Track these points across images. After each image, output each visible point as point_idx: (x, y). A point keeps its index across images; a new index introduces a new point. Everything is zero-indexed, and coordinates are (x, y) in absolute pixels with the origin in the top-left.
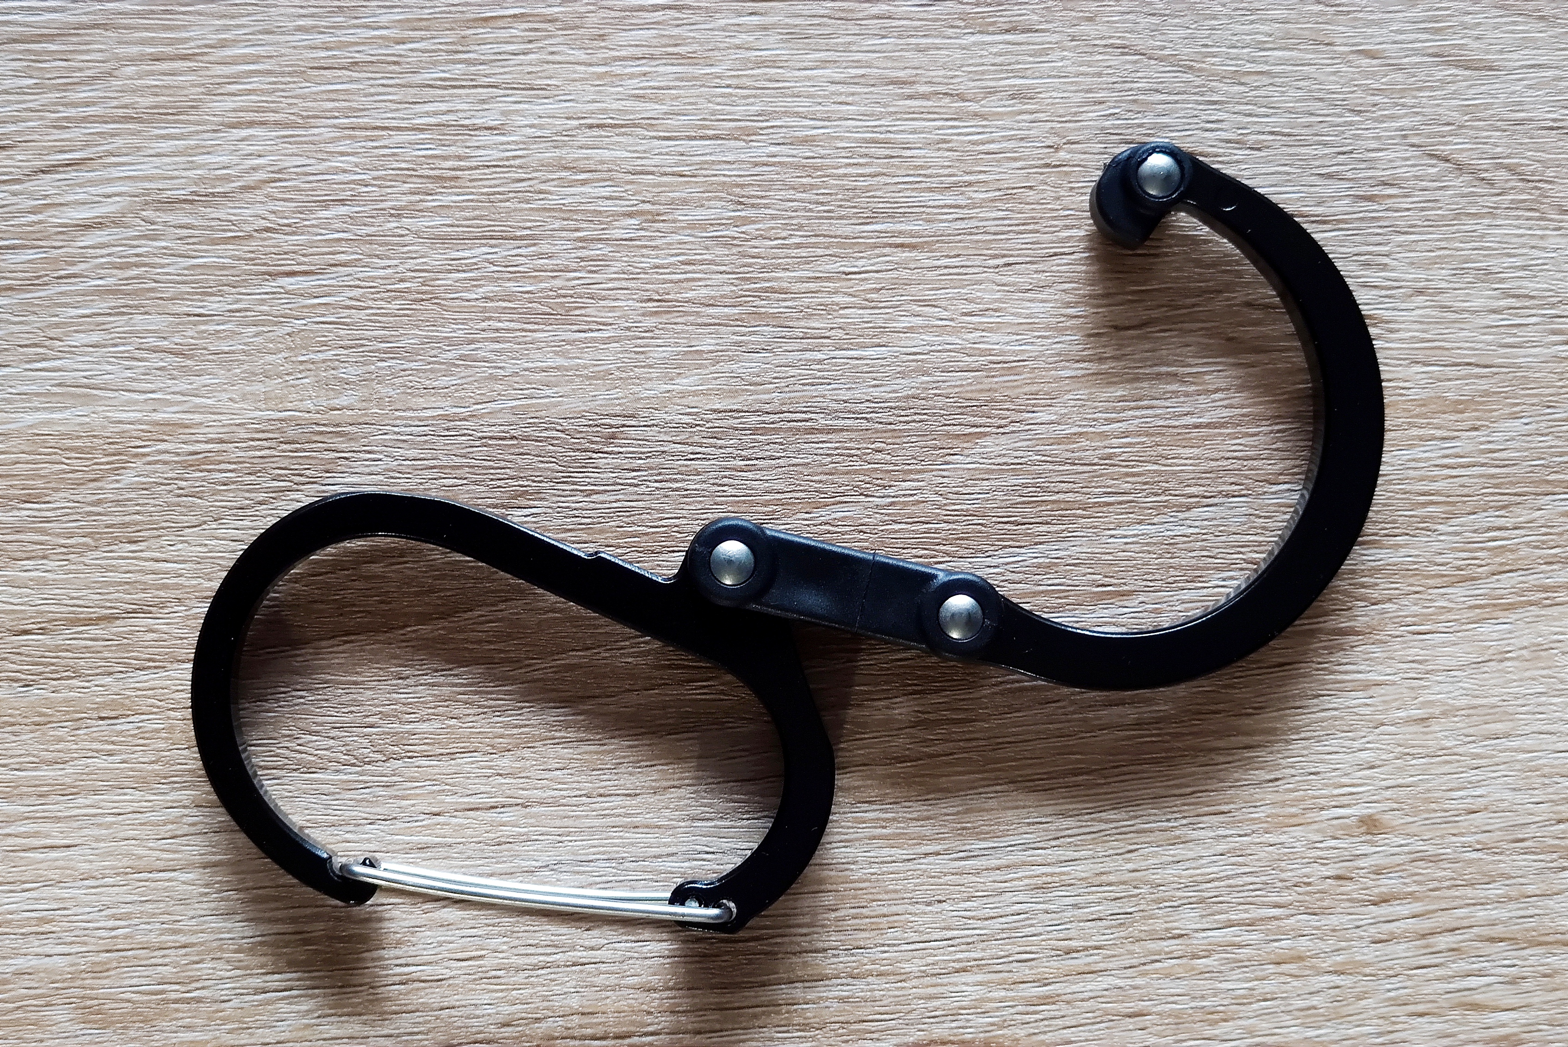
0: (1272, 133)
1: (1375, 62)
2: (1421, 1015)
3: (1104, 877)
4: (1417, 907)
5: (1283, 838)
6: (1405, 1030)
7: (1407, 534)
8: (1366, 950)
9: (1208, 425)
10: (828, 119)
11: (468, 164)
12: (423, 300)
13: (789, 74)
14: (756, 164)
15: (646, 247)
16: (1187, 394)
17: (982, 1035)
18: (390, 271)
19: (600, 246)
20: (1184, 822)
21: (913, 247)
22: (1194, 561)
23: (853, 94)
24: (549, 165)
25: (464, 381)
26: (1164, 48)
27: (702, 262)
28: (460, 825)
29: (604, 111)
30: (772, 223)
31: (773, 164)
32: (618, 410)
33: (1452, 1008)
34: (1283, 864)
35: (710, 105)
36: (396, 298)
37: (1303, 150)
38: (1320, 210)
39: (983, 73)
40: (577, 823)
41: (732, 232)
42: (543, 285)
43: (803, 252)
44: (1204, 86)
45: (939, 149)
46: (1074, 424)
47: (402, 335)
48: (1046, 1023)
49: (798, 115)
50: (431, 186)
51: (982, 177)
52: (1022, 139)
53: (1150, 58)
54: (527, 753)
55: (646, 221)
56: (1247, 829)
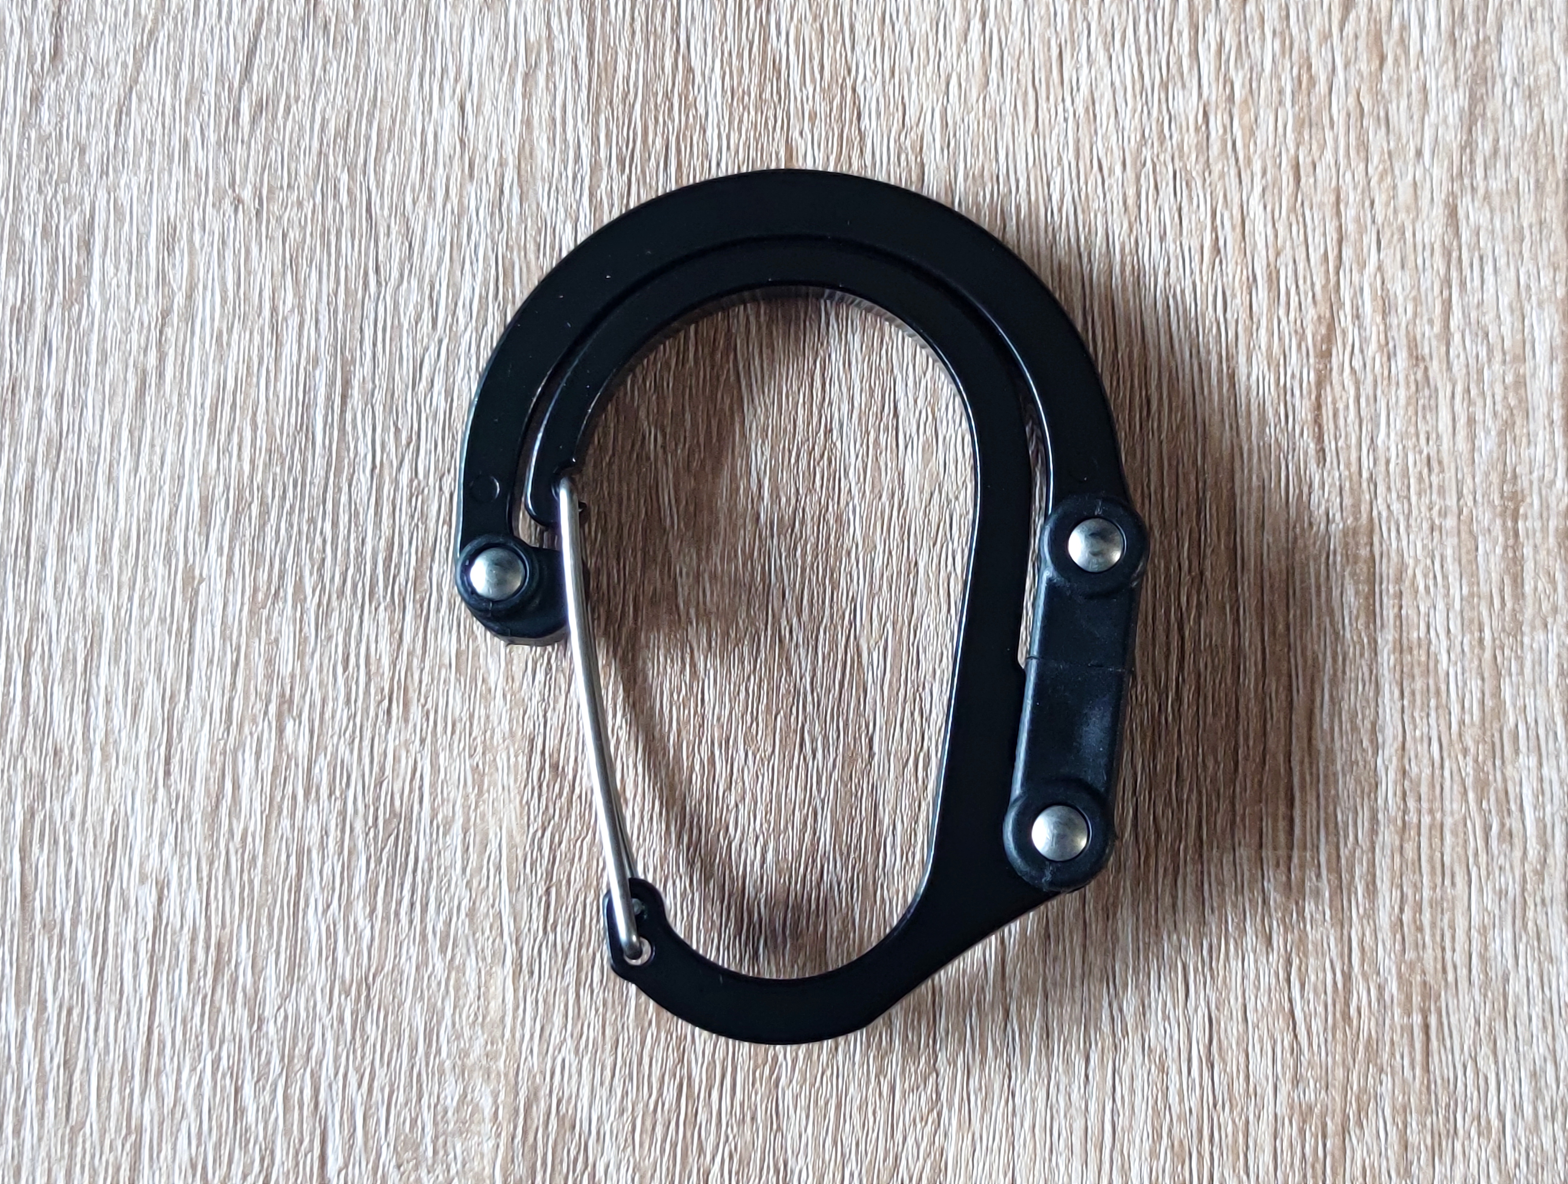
3: (1130, 202)
9: (591, 40)
10: (181, 478)
11: (203, 930)
12: (368, 995)
13: (122, 523)
14: (230, 571)
15: (322, 714)
16: (551, 63)
17: (1312, 360)
18: (329, 1035)
19: (317, 770)
21: (347, 384)
22: (756, 69)
23: (152, 446)
24: (211, 828)
25: (472, 950)
26: (125, 65)
27: (347, 645)
29: (149, 755)
30: (305, 555)
31: (231, 548)
32: (522, 760)
35: (152, 623)
36: (363, 1029)
39: (139, 286)
41: (311, 604)
42: (360, 844)
43: (344, 519)
44: (175, 19)
45: (229, 344)
46: (579, 202)
47: (410, 1024)
48: (1301, 282)
49: (173, 515)
50: (226, 978)
51: (267, 294)
52: (224, 242)
53: (136, 82)
55: (290, 710)
56: (1082, 26)
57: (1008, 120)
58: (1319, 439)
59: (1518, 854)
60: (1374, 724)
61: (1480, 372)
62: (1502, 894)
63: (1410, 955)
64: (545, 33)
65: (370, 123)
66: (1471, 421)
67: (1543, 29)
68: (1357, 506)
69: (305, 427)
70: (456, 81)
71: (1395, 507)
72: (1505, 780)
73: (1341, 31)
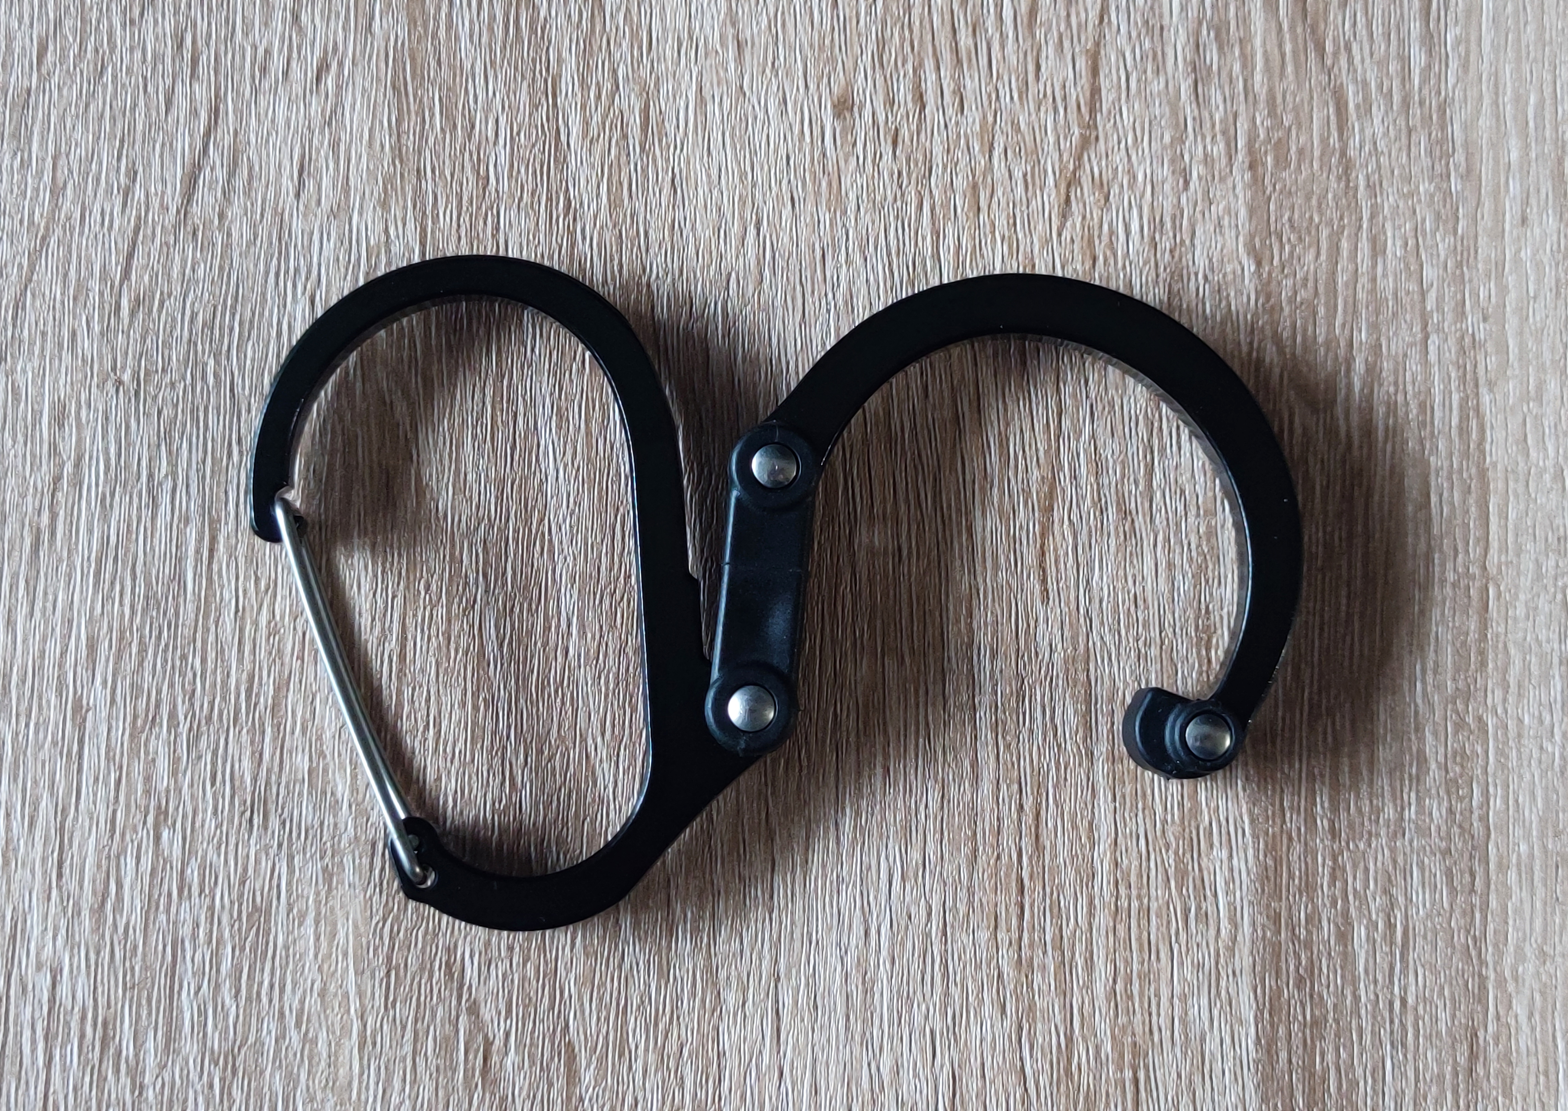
0: (119, 159)
1: (51, 47)
2: (1038, 67)
4: (929, 64)
5: (852, 196)
6: (1052, 85)
7: (548, 49)
8: (970, 120)
10: (71, 622)
11: (91, 1010)
12: (234, 1065)
13: (19, 660)
14: (113, 701)
15: (193, 823)
17: (1036, 515)
18: (200, 1099)
19: (189, 871)
20: (830, 296)
21: (213, 540)
23: (46, 593)
25: (324, 1024)
26: (20, 266)
27: (214, 764)
28: (794, 1049)
29: (44, 860)
30: (178, 687)
31: (114, 682)
32: (365, 861)
33: (1033, 36)
34: (878, 198)
35: (46, 746)
36: (230, 1094)
37: (140, 127)
38: (203, 115)
39: (33, 455)
40: (799, 924)
41: (184, 729)
42: (227, 934)
43: (211, 656)
44: (64, 227)
45: (111, 506)
47: (270, 1089)
48: (1027, 448)
49: (63, 654)
50: (112, 1051)
51: (144, 463)
52: (107, 419)
53: (30, 280)
54: (723, 974)
55: (166, 820)
56: (840, 233)
57: (780, 312)
58: (1044, 581)
59: (1212, 932)
60: (1091, 824)
61: (1178, 525)
62: (1199, 966)
63: (1122, 1020)
64: (383, 238)
65: (233, 315)
66: (1170, 565)
67: (1229, 234)
68: (1075, 638)
69: (178, 577)
70: (307, 279)
71: (1108, 638)
72: (1200, 870)
73: (1059, 235)
